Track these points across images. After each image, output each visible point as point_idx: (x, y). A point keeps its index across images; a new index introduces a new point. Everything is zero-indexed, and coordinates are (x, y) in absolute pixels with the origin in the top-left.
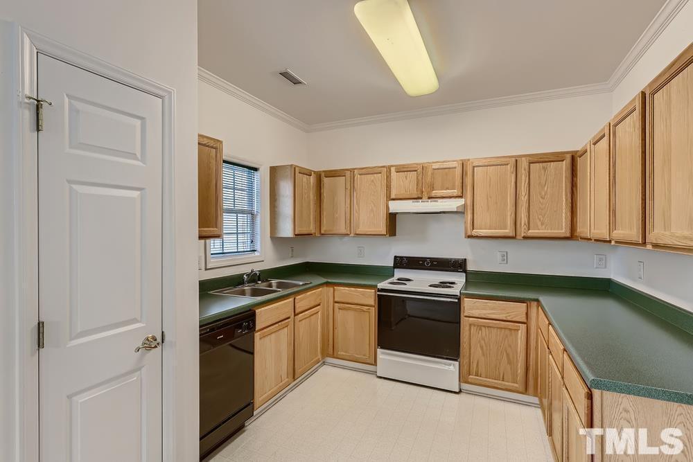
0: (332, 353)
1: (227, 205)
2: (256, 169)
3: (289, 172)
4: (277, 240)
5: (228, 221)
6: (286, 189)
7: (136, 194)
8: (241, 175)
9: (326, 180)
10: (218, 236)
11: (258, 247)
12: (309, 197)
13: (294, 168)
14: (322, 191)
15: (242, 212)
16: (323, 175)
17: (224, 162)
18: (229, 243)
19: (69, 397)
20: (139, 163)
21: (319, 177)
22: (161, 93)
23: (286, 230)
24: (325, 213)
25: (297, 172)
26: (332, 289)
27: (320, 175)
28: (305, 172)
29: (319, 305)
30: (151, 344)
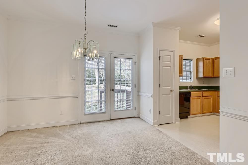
0: (216, 111)
1: (184, 70)
2: (192, 60)
3: (202, 60)
4: (198, 78)
5: (184, 74)
6: (201, 64)
7: (169, 67)
8: (188, 62)
9: (215, 60)
10: (182, 76)
11: (192, 80)
12: (209, 66)
13: (203, 58)
14: (214, 64)
15: (188, 71)
16: (214, 59)
17: (183, 59)
18: (184, 78)
19: (162, 95)
20: (170, 63)
21: (213, 60)
22: (173, 51)
23: (201, 75)
24: (215, 71)
25: (204, 59)
26: (216, 93)
27: (213, 59)
28: (208, 59)
29: (212, 96)
30: (172, 91)
